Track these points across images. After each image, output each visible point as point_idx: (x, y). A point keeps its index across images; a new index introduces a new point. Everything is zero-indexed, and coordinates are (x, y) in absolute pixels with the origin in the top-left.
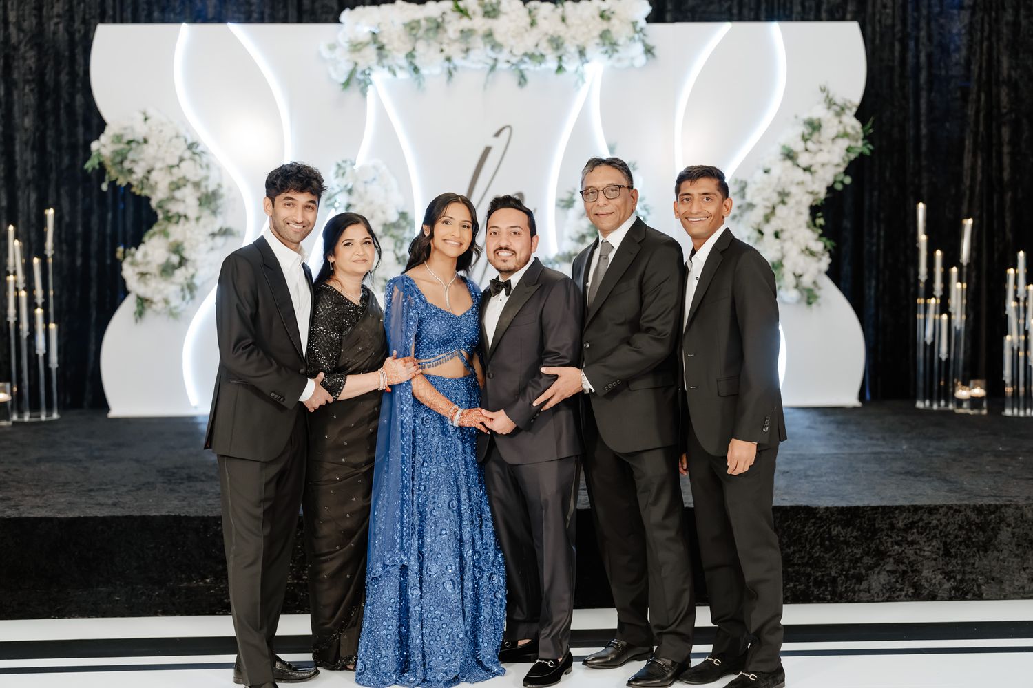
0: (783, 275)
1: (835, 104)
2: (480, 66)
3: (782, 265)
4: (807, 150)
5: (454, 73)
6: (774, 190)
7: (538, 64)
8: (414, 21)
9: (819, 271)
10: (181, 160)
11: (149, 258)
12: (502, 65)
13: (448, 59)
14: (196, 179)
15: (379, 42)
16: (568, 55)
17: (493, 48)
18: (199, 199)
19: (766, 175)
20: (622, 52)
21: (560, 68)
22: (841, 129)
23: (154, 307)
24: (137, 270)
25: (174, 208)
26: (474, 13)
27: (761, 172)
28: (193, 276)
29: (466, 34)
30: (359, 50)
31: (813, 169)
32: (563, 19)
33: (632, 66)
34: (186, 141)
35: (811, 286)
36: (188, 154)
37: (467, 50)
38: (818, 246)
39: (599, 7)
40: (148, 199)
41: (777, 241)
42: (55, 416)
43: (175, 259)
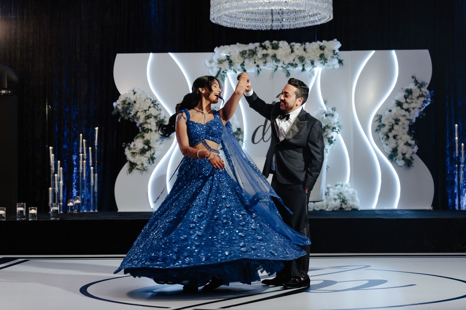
0: (397, 154)
1: (418, 83)
2: (271, 69)
3: (397, 150)
4: (407, 102)
5: (260, 71)
6: (393, 119)
7: (294, 68)
8: (244, 51)
9: (413, 153)
10: (150, 107)
11: (136, 147)
12: (280, 69)
13: (258, 66)
14: (156, 115)
15: (230, 60)
16: (307, 64)
17: (276, 62)
18: (157, 123)
19: (390, 113)
20: (329, 63)
21: (303, 70)
22: (421, 93)
23: (137, 167)
24: (131, 151)
25: (146, 126)
26: (268, 48)
27: (388, 111)
28: (153, 154)
29: (265, 56)
30: (222, 63)
31: (410, 110)
32: (305, 50)
33: (334, 68)
34: (151, 100)
35: (410, 159)
36: (152, 105)
37: (266, 62)
38: (413, 142)
39: (319, 45)
40: (136, 123)
41: (395, 140)
42: (96, 211)
43: (146, 147)
